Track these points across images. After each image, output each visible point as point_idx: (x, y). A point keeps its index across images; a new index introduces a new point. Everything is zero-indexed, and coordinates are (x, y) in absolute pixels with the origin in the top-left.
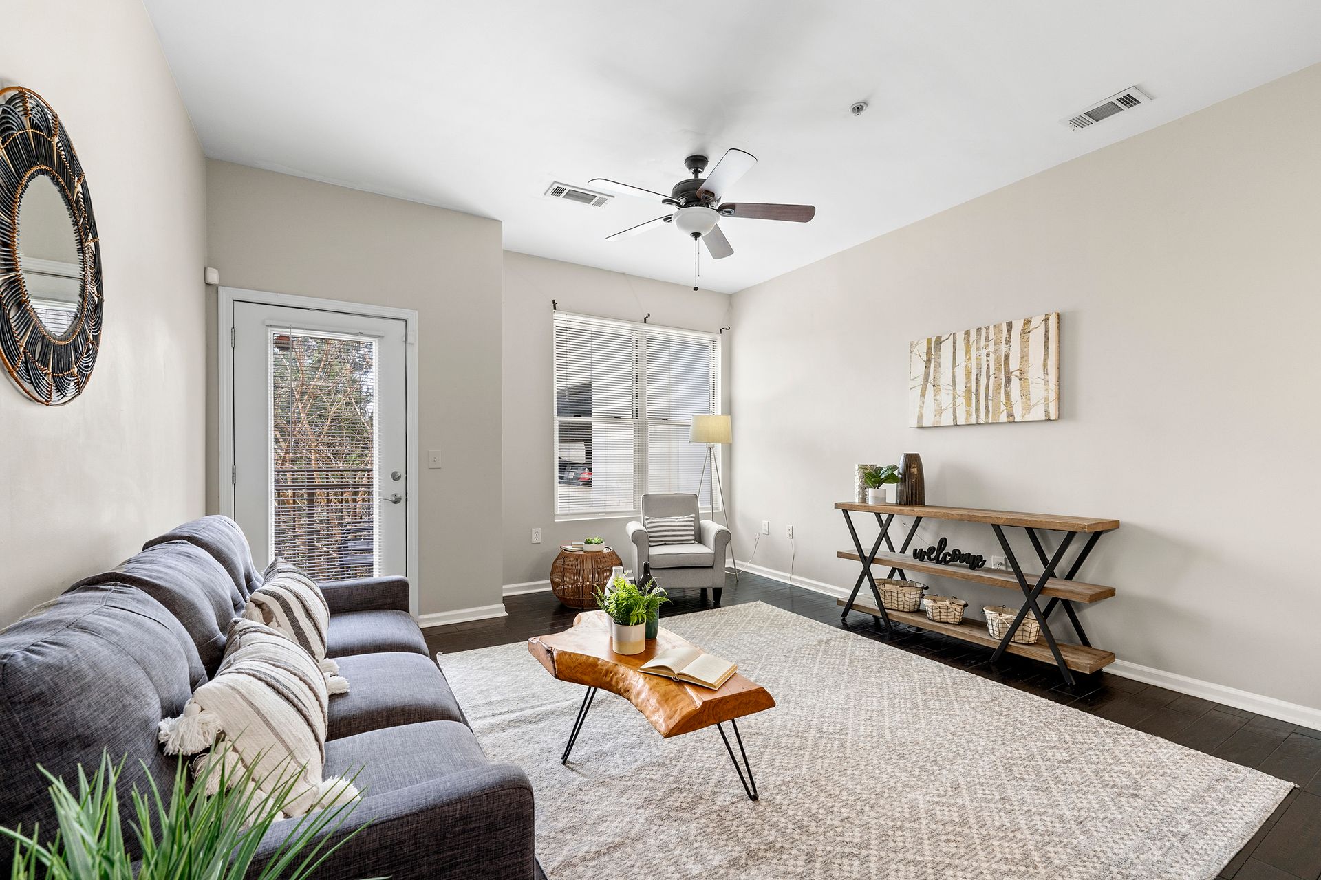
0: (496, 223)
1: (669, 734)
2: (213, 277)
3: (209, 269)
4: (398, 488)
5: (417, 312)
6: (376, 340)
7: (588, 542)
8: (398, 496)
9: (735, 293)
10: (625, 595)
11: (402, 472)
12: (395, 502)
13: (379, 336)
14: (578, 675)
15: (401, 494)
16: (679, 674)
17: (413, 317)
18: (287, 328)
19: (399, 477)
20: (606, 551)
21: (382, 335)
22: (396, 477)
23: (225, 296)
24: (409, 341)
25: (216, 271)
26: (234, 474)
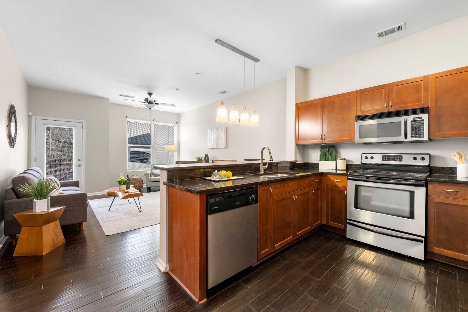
0: (109, 99)
1: (121, 199)
2: (30, 113)
3: (29, 112)
4: (80, 163)
5: (85, 121)
6: (74, 128)
7: (133, 176)
8: (80, 165)
9: (181, 113)
10: (120, 180)
11: (81, 159)
12: (79, 166)
13: (75, 127)
14: (111, 194)
15: (81, 164)
16: (127, 192)
17: (84, 122)
18: (50, 125)
19: (80, 160)
20: (138, 178)
21: (76, 126)
22: (79, 160)
23: (33, 118)
24: (83, 128)
25: (31, 112)
26: (35, 160)
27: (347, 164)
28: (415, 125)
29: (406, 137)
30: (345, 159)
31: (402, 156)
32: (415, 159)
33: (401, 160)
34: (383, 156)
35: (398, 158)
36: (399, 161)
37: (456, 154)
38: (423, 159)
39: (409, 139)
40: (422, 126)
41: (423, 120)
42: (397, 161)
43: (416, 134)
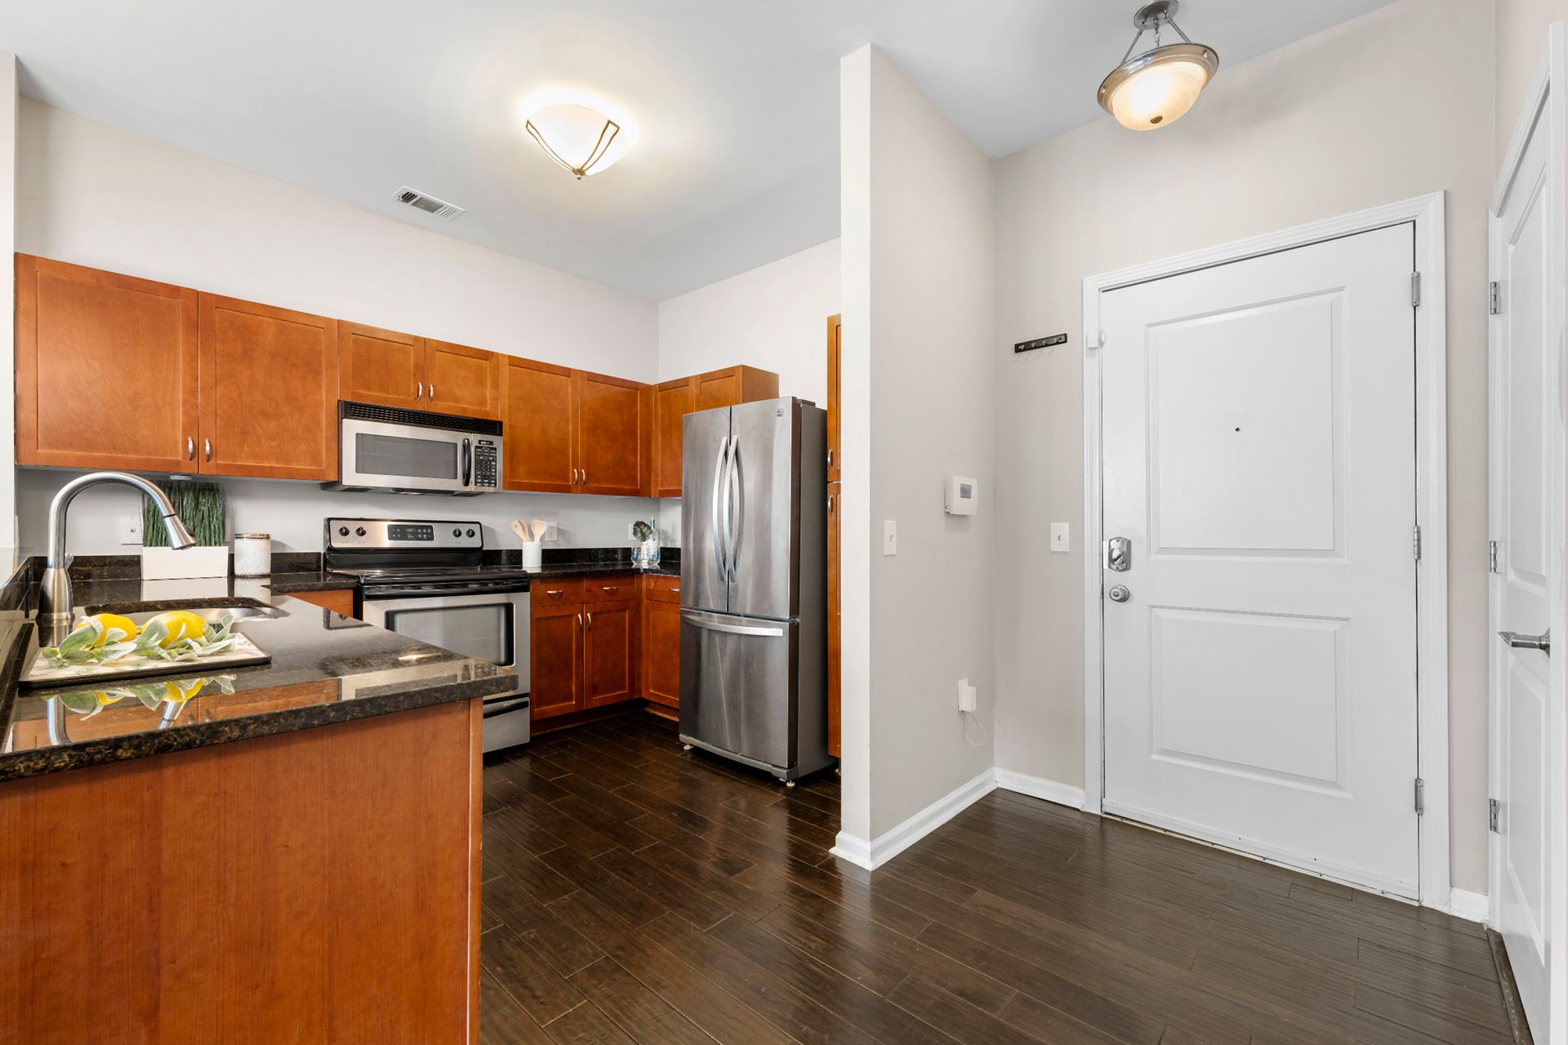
27: (273, 555)
28: (481, 458)
29: (467, 483)
30: (268, 537)
31: (431, 527)
32: (458, 534)
33: (430, 537)
34: (390, 527)
35: (425, 531)
36: (428, 539)
37: (516, 522)
38: (471, 534)
39: (472, 488)
40: (493, 461)
41: (495, 449)
42: (422, 539)
43: (484, 477)
